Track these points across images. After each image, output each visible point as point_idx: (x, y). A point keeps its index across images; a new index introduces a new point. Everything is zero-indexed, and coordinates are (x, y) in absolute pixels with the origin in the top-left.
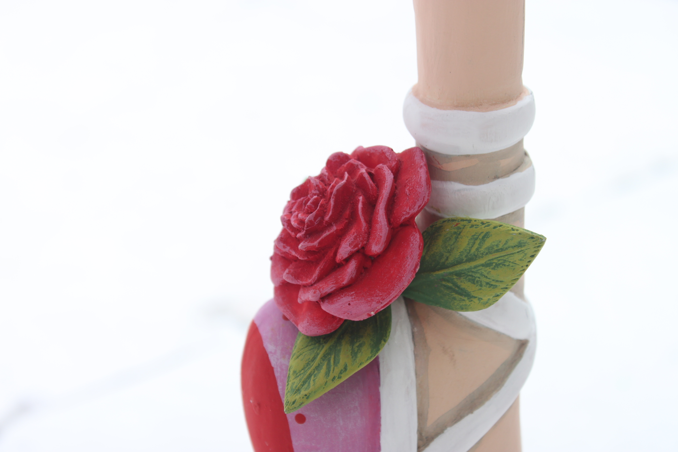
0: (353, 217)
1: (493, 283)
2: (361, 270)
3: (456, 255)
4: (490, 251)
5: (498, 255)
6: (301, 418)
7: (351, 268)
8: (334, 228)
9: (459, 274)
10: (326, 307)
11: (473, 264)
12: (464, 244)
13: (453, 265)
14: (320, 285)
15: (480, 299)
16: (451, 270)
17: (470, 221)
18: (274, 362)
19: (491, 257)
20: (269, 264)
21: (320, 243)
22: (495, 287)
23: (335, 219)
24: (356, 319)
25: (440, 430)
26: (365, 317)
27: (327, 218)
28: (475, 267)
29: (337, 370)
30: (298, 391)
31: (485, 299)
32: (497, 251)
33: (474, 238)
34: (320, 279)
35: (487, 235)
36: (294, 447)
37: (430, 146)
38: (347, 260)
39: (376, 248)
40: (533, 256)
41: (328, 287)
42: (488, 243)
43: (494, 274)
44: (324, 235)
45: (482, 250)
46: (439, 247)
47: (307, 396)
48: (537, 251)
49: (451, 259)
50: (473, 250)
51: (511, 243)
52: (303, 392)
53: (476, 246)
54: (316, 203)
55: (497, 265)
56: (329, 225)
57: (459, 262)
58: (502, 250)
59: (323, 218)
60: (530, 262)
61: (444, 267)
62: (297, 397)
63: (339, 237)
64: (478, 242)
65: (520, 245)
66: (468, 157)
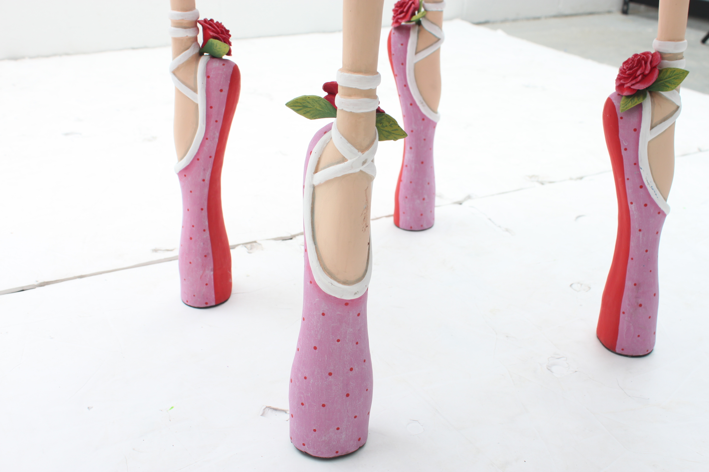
0: (641, 66)
1: (675, 83)
2: (643, 78)
3: (666, 77)
4: (675, 75)
5: (677, 76)
6: (622, 118)
7: (640, 77)
8: (636, 68)
9: (666, 82)
10: (632, 87)
11: (670, 79)
12: (668, 73)
13: (665, 79)
14: (631, 82)
15: (671, 88)
16: (664, 81)
17: (670, 68)
18: (615, 104)
19: (675, 77)
20: (615, 81)
21: (632, 71)
22: (675, 84)
23: (636, 66)
24: (641, 89)
25: (656, 125)
26: (643, 88)
27: (634, 65)
28: (671, 79)
29: (634, 103)
30: (624, 107)
31: (672, 88)
32: (677, 75)
33: (671, 72)
34: (632, 80)
35: (674, 71)
36: (619, 126)
37: (661, 51)
38: (639, 76)
39: (647, 72)
40: (686, 76)
41: (634, 82)
42: (675, 73)
43: (675, 81)
44: (634, 69)
45: (673, 75)
46: (661, 75)
47: (626, 108)
48: (687, 75)
49: (664, 78)
50: (671, 75)
51: (681, 73)
52: (625, 107)
53: (671, 74)
54: (631, 63)
55: (676, 79)
56: (635, 67)
57: (666, 78)
58: (678, 74)
59: (633, 66)
60: (685, 78)
61: (662, 80)
62: (624, 108)
63: (637, 70)
64: (672, 73)
65: (683, 73)
66: (670, 54)
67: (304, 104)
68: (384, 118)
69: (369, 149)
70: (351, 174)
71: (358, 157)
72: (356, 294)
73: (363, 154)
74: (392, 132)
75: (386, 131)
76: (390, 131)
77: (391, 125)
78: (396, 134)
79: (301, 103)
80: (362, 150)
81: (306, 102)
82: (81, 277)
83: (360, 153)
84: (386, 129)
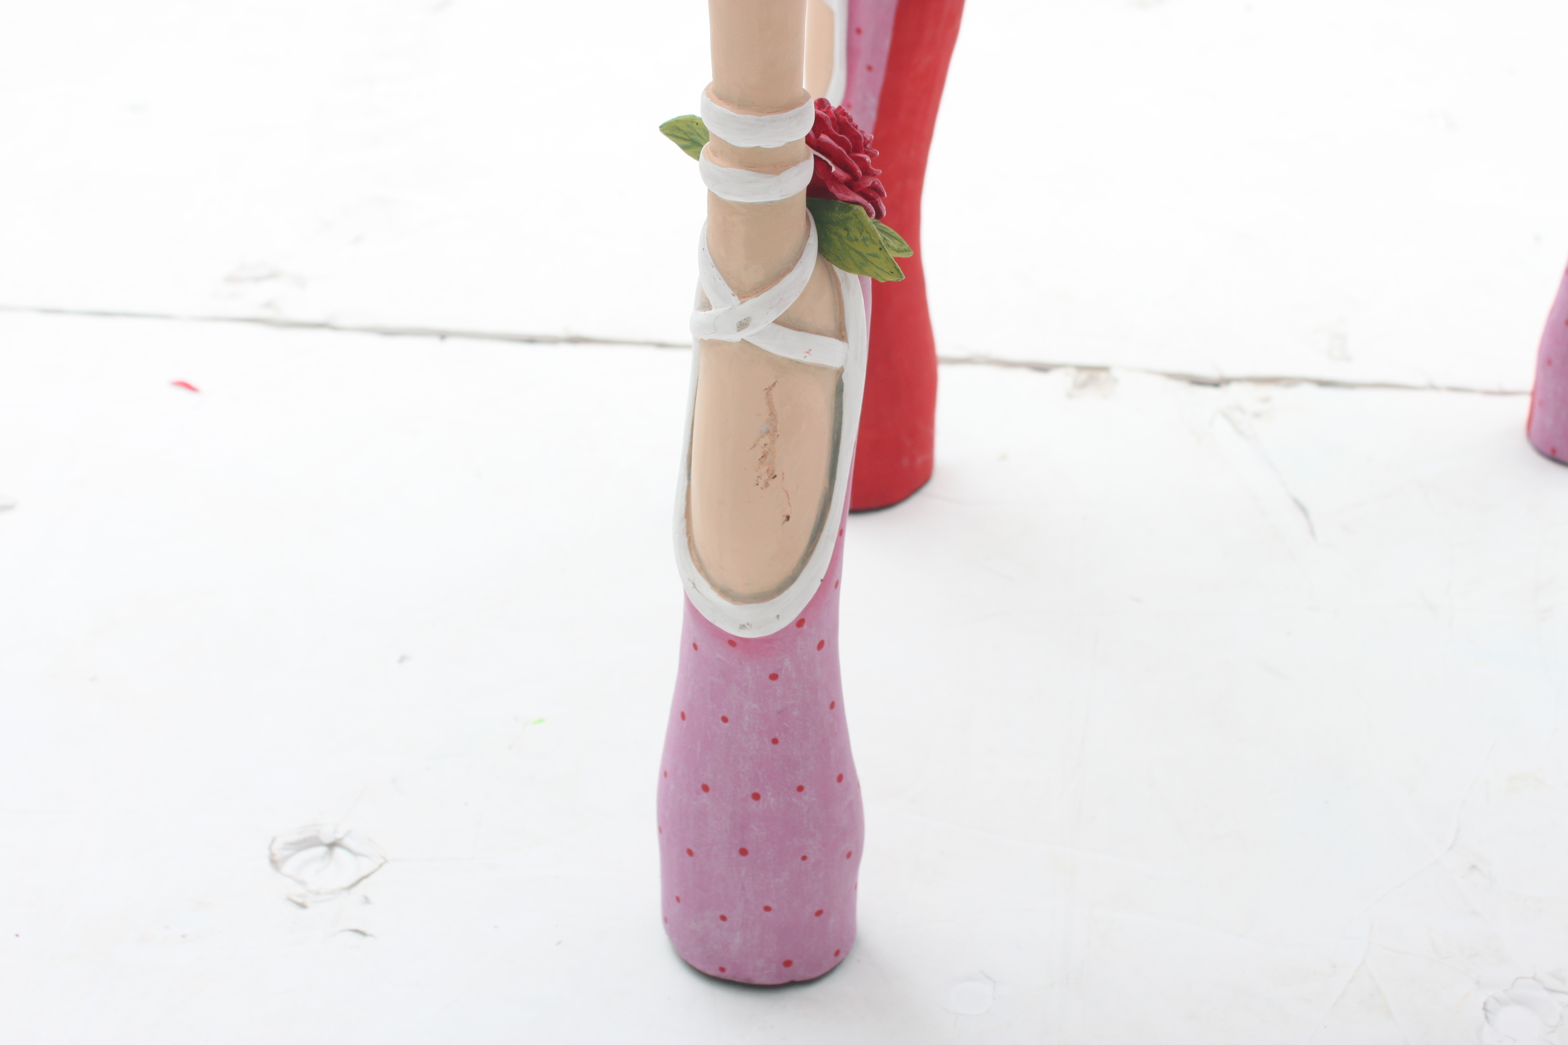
67: (692, 137)
68: (851, 218)
69: (762, 292)
70: (724, 342)
71: (729, 307)
72: (743, 627)
73: (741, 303)
74: (870, 258)
75: (856, 251)
76: (864, 254)
77: (864, 240)
78: (877, 267)
79: (685, 133)
80: (743, 294)
81: (695, 133)
82: (662, 345)
83: (735, 300)
84: (855, 245)
